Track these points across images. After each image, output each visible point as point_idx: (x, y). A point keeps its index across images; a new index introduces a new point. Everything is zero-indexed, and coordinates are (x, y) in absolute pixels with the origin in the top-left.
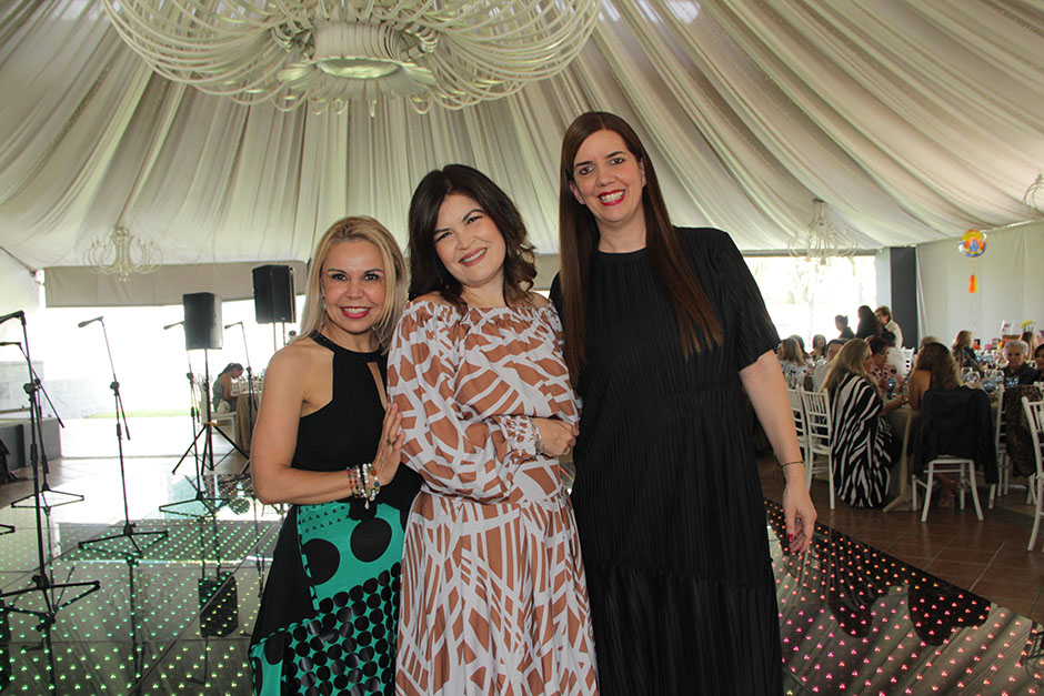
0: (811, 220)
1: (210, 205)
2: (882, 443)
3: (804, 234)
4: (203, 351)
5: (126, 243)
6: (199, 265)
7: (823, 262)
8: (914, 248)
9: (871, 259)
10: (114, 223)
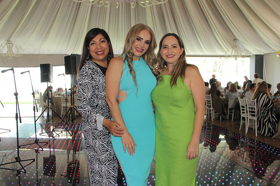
0: (233, 46)
1: (42, 35)
2: (275, 114)
3: (231, 50)
4: (46, 83)
5: (11, 46)
6: (34, 54)
7: (236, 59)
8: (263, 55)
9: (249, 58)
10: (7, 39)
